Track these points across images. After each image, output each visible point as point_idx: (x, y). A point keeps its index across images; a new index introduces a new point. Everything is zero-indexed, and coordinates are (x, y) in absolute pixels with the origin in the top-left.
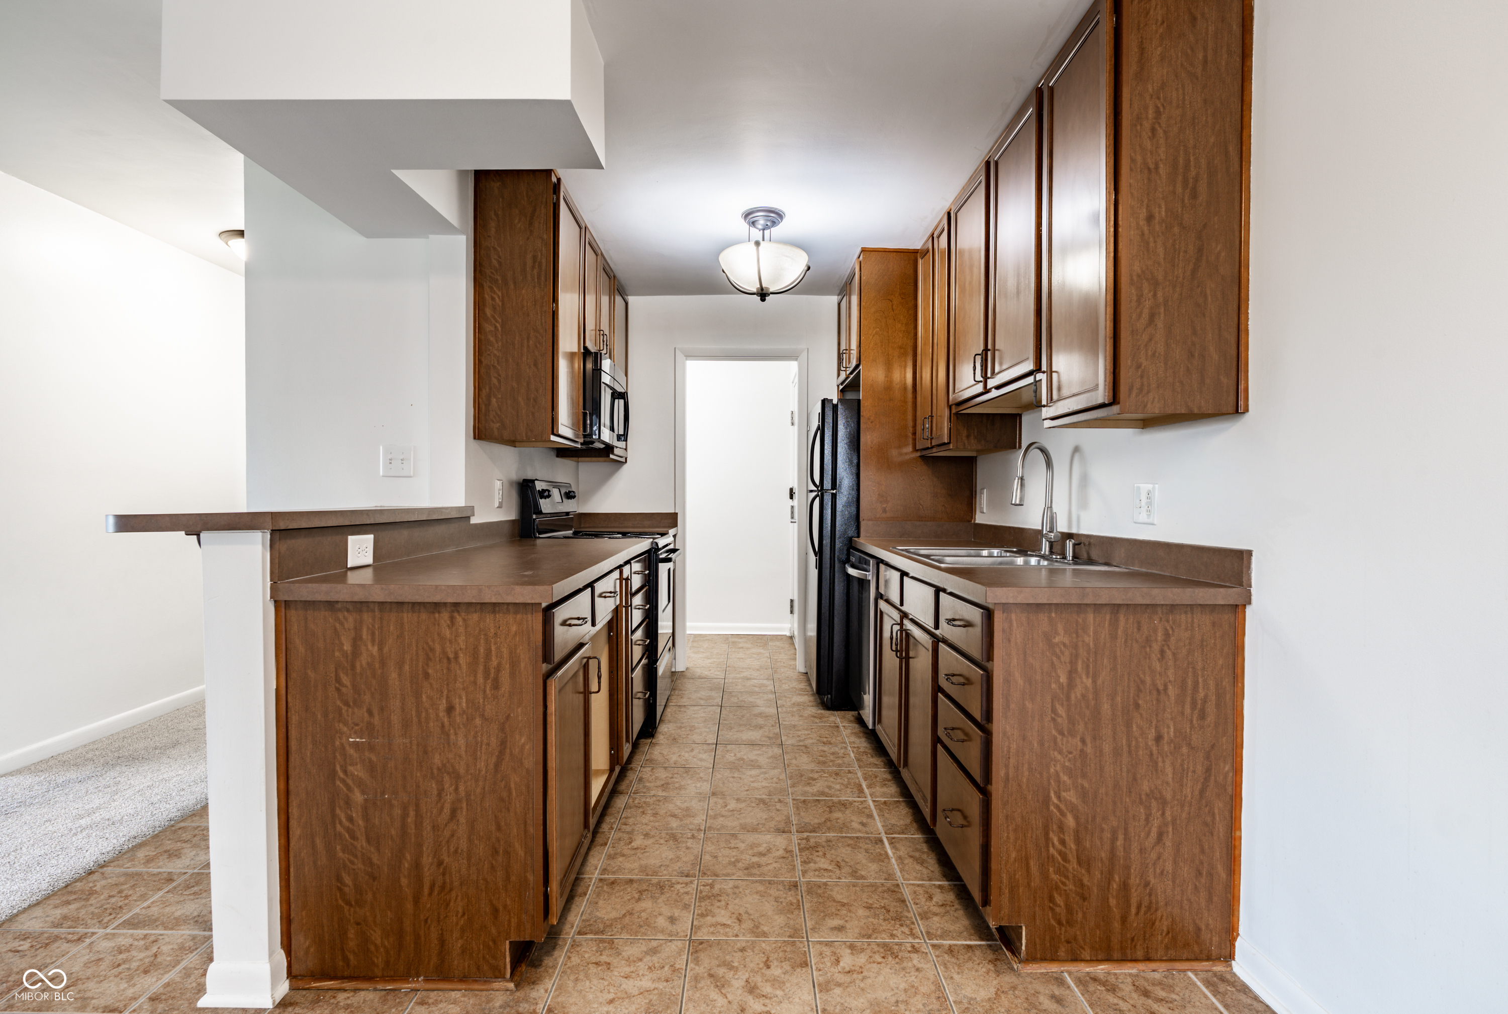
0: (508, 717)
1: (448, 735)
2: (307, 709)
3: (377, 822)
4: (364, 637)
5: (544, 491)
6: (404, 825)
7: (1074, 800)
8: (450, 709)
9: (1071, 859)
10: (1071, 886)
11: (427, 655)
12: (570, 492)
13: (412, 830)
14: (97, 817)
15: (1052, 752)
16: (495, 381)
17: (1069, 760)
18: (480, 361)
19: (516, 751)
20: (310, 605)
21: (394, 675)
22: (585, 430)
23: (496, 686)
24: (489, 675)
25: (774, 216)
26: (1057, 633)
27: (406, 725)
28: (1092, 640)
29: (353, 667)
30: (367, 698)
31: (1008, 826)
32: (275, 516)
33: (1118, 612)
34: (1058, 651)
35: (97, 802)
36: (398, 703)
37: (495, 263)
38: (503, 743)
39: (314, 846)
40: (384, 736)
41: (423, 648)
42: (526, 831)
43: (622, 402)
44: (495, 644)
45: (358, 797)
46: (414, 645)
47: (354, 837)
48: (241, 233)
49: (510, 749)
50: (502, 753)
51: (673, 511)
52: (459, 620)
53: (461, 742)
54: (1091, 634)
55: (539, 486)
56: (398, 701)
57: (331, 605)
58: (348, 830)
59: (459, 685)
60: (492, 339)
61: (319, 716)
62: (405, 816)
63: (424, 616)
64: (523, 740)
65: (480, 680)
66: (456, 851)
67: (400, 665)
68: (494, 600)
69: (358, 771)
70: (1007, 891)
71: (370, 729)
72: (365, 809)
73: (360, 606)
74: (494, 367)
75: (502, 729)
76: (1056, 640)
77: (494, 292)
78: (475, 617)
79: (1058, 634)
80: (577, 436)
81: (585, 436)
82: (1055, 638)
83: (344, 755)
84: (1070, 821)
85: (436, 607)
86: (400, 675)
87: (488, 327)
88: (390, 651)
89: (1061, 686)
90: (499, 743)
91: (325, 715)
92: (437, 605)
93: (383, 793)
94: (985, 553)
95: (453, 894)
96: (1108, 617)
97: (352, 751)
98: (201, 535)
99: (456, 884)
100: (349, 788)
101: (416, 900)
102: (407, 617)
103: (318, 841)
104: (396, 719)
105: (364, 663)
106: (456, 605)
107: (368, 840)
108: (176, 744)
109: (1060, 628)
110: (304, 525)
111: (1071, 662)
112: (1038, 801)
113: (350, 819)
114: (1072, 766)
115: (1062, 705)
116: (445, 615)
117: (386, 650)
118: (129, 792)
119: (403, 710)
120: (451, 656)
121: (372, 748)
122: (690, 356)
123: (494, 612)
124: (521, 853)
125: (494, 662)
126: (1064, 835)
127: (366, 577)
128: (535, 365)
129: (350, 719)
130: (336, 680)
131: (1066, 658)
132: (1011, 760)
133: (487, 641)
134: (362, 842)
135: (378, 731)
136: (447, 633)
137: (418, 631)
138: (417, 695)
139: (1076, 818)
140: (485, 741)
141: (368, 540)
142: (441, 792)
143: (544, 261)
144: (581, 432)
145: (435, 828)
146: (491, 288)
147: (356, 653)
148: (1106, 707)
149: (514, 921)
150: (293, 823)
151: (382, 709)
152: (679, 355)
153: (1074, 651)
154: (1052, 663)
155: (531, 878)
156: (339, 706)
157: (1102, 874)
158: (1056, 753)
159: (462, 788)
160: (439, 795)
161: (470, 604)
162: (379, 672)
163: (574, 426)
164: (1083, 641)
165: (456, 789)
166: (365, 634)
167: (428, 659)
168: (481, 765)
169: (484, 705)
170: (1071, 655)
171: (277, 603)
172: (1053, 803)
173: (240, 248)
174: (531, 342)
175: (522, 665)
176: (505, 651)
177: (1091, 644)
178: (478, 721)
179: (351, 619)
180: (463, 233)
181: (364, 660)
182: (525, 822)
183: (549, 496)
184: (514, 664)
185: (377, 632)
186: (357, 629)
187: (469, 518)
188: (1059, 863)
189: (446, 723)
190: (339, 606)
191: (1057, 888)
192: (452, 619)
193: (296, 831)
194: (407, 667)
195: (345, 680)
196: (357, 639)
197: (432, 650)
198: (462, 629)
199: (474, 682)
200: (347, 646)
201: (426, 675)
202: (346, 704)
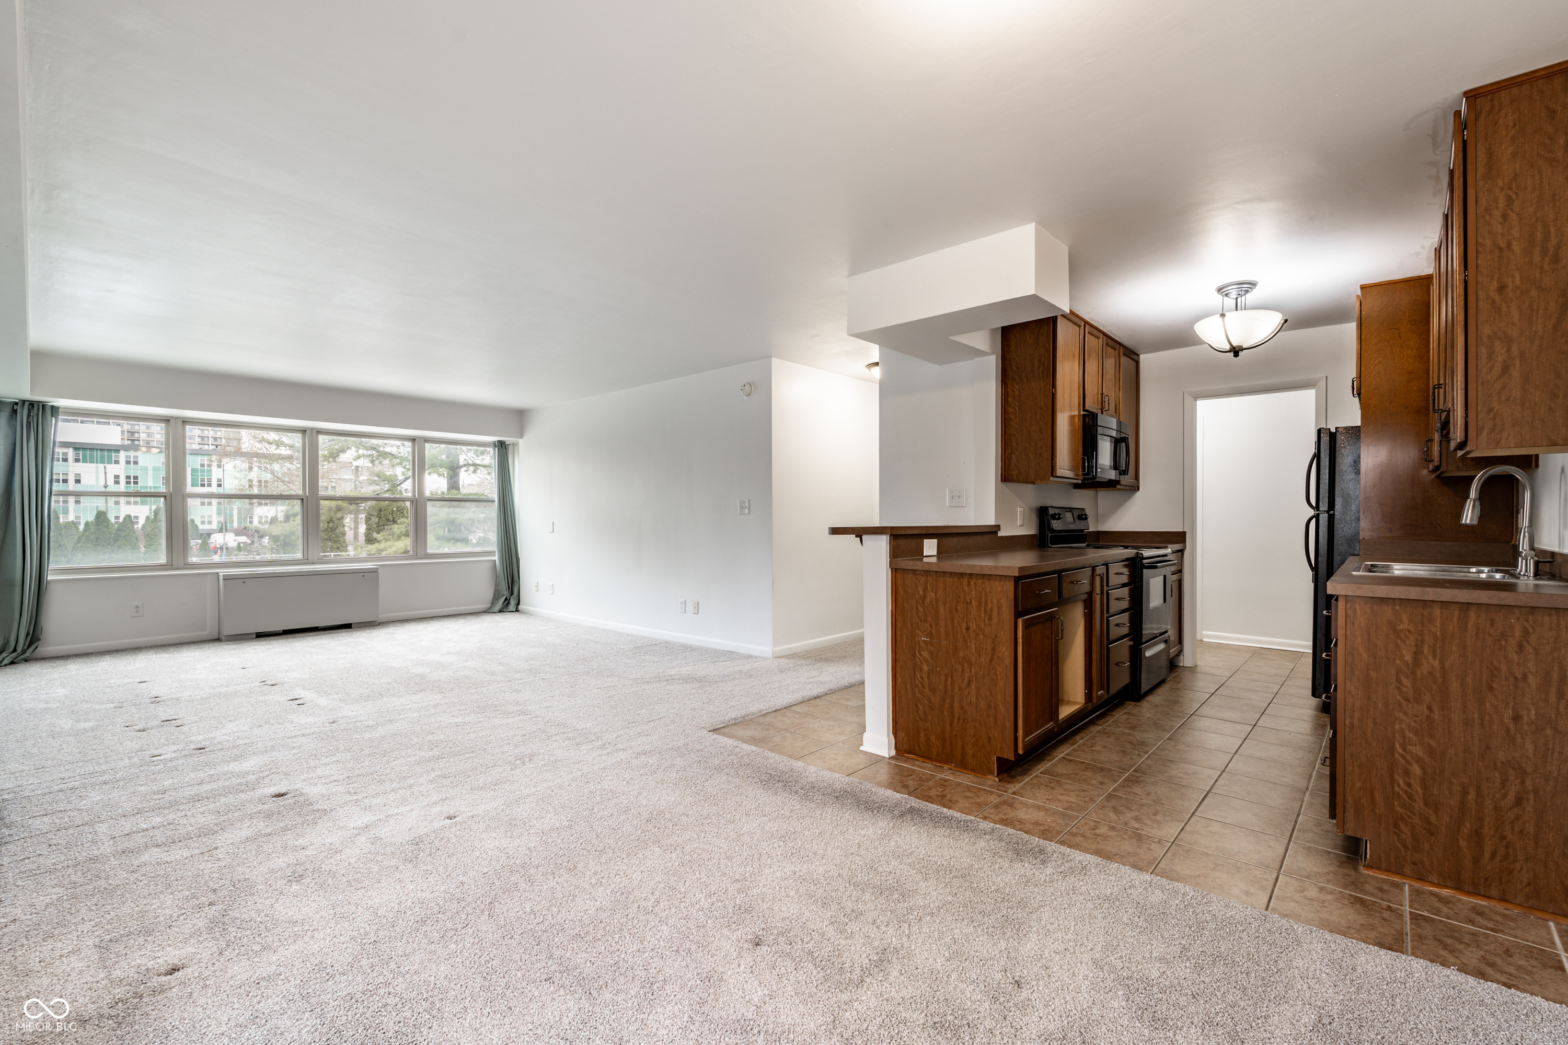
0: (996, 636)
1: (967, 642)
2: (904, 621)
3: (934, 681)
5: (1055, 514)
6: (946, 685)
7: (1420, 754)
8: (968, 629)
9: (1417, 800)
10: (1417, 820)
11: (957, 600)
12: (1082, 515)
13: (949, 688)
14: (816, 679)
15: (1397, 713)
16: (1014, 444)
17: (1415, 722)
18: (1005, 432)
19: (1000, 655)
20: (905, 571)
21: (942, 609)
22: (1084, 470)
23: (990, 619)
24: (987, 613)
25: (1247, 286)
26: (1401, 622)
27: (947, 634)
28: (1438, 629)
29: (924, 603)
30: (930, 619)
31: (1353, 762)
32: (892, 528)
33: (1467, 609)
34: (1402, 636)
35: (814, 674)
36: (943, 623)
37: (1014, 368)
38: (994, 649)
39: (906, 688)
40: (937, 639)
41: (955, 596)
42: (1005, 699)
43: (1124, 444)
44: (990, 596)
45: (925, 667)
46: (951, 594)
47: (923, 687)
48: (877, 364)
49: (998, 653)
50: (993, 655)
51: (1181, 530)
52: (972, 583)
53: (973, 646)
54: (1438, 625)
55: (1051, 511)
57: (914, 571)
58: (921, 683)
59: (972, 616)
60: (1013, 417)
61: (909, 626)
62: (946, 681)
63: (956, 580)
64: (1004, 649)
65: (983, 615)
66: (970, 703)
67: (945, 603)
68: (988, 573)
69: (926, 654)
70: (1352, 810)
71: (930, 635)
72: (928, 674)
73: (927, 573)
74: (1014, 435)
75: (993, 642)
76: (1401, 627)
77: (1014, 387)
78: (980, 581)
79: (1403, 623)
80: (1077, 475)
81: (1084, 475)
82: (1399, 625)
83: (919, 646)
84: (1416, 769)
85: (962, 575)
86: (944, 609)
87: (1010, 410)
89: (1407, 664)
90: (992, 650)
91: (912, 625)
93: (937, 667)
94: (1474, 570)
95: (969, 725)
96: (1457, 613)
97: (923, 644)
98: (864, 537)
99: (970, 720)
100: (921, 662)
101: (951, 725)
102: (948, 579)
103: (908, 686)
104: (942, 631)
106: (971, 574)
107: (930, 690)
108: (845, 657)
109: (1405, 618)
110: (903, 533)
111: (1416, 646)
112: (1383, 748)
113: (922, 678)
114: (1418, 727)
115: (1407, 677)
116: (966, 580)
117: (938, 595)
118: (827, 673)
119: (946, 626)
120: (968, 601)
121: (932, 644)
122: (1196, 397)
123: (989, 580)
124: (1003, 710)
125: (989, 606)
126: (1409, 778)
127: (934, 560)
128: (1041, 431)
129: (922, 629)
130: (916, 609)
131: (1411, 641)
132: (1356, 713)
133: (986, 595)
134: (927, 690)
135: (935, 636)
136: (966, 589)
138: (953, 620)
139: (1423, 768)
140: (985, 647)
141: (935, 542)
142: (963, 670)
143: (1046, 362)
144: (1080, 473)
145: (960, 689)
146: (1012, 384)
147: (925, 596)
148: (1455, 686)
149: (999, 746)
150: (898, 675)
151: (936, 625)
152: (1188, 399)
153: (1419, 637)
154: (1397, 644)
155: (1008, 725)
156: (918, 621)
157: (1451, 818)
158: (1401, 714)
159: (973, 670)
160: (962, 672)
161: (977, 575)
162: (935, 606)
163: (1074, 468)
164: (1430, 630)
165: (970, 671)
166: (929, 587)
167: (958, 602)
168: (983, 659)
169: (984, 628)
170: (1417, 640)
171: (892, 569)
172: (1398, 752)
173: (876, 372)
174: (1038, 417)
175: (1004, 609)
176: (995, 601)
177: (1438, 633)
178: (981, 636)
179: (923, 579)
180: (993, 353)
181: (928, 600)
182: (1005, 694)
183: (1059, 518)
184: (999, 608)
185: (935, 584)
186: (926, 584)
187: (996, 533)
188: (1405, 800)
189: (966, 636)
190: (918, 572)
191: (1402, 819)
192: (969, 582)
193: (899, 680)
194: (948, 605)
195: (920, 609)
196: (925, 590)
197: (959, 597)
198: (973, 588)
199: (980, 616)
200: (921, 593)
201: (957, 610)
202: (921, 621)
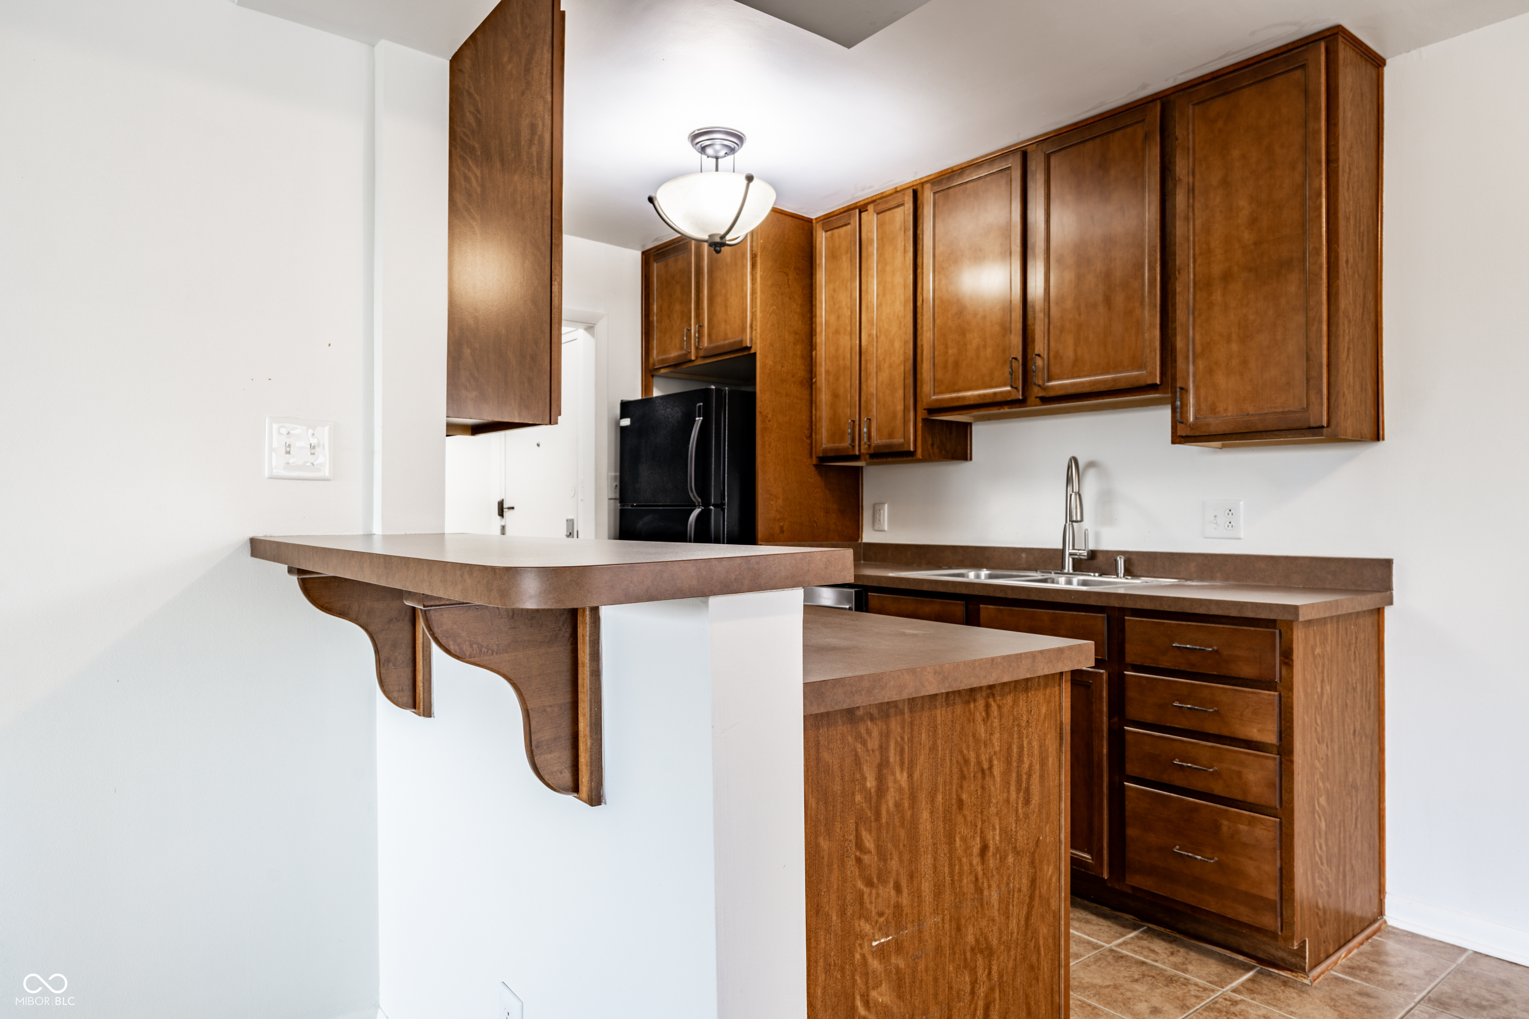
0: (1039, 841)
1: (982, 891)
4: (891, 760)
8: (984, 851)
11: (962, 771)
19: (1045, 889)
21: (925, 815)
23: (1027, 799)
24: (1021, 785)
27: (938, 893)
28: (1330, 649)
29: (878, 815)
30: (894, 863)
34: (1317, 662)
36: (930, 861)
38: (1033, 882)
40: (913, 921)
41: (957, 762)
44: (1027, 737)
46: (948, 759)
49: (1039, 888)
50: (1032, 898)
52: (994, 711)
53: (994, 897)
56: (929, 856)
59: (992, 809)
61: (834, 918)
63: (959, 712)
64: (1051, 871)
65: (1013, 795)
67: (932, 796)
69: (882, 995)
71: (897, 917)
73: (887, 710)
75: (1032, 863)
78: (1009, 701)
79: (1317, 646)
82: (1315, 650)
83: (866, 973)
85: (972, 694)
86: (932, 812)
88: (921, 776)
90: (1029, 884)
91: (844, 909)
92: (972, 691)
96: (1335, 626)
97: (875, 964)
102: (941, 714)
104: (927, 887)
105: (891, 803)
106: (992, 686)
111: (1322, 672)
116: (981, 706)
117: (916, 775)
119: (935, 869)
120: (986, 766)
121: (899, 949)
123: (1026, 689)
125: (1026, 764)
129: (873, 909)
130: (857, 844)
131: (1320, 668)
133: (1020, 735)
135: (907, 915)
136: (982, 731)
137: (952, 735)
138: (951, 839)
140: (1017, 886)
142: (974, 985)
147: (881, 790)
151: (911, 877)
153: (1323, 661)
154: (1315, 675)
156: (860, 890)
159: (994, 969)
160: (973, 991)
161: (1003, 685)
162: (908, 814)
165: (989, 973)
166: (893, 757)
167: (963, 777)
168: (1013, 924)
169: (1016, 832)
170: (1322, 665)
175: (1051, 760)
176: (1035, 744)
177: (1330, 653)
178: (1010, 859)
179: (875, 733)
181: (891, 799)
184: (1043, 762)
185: (906, 748)
186: (884, 749)
189: (980, 873)
190: (861, 714)
192: (987, 706)
194: (940, 797)
195: (869, 842)
196: (883, 766)
197: (966, 761)
198: (996, 723)
199: (1008, 801)
200: (871, 783)
201: (960, 803)
202: (870, 883)
